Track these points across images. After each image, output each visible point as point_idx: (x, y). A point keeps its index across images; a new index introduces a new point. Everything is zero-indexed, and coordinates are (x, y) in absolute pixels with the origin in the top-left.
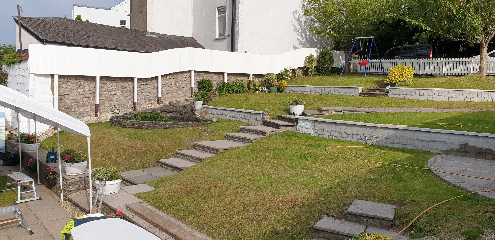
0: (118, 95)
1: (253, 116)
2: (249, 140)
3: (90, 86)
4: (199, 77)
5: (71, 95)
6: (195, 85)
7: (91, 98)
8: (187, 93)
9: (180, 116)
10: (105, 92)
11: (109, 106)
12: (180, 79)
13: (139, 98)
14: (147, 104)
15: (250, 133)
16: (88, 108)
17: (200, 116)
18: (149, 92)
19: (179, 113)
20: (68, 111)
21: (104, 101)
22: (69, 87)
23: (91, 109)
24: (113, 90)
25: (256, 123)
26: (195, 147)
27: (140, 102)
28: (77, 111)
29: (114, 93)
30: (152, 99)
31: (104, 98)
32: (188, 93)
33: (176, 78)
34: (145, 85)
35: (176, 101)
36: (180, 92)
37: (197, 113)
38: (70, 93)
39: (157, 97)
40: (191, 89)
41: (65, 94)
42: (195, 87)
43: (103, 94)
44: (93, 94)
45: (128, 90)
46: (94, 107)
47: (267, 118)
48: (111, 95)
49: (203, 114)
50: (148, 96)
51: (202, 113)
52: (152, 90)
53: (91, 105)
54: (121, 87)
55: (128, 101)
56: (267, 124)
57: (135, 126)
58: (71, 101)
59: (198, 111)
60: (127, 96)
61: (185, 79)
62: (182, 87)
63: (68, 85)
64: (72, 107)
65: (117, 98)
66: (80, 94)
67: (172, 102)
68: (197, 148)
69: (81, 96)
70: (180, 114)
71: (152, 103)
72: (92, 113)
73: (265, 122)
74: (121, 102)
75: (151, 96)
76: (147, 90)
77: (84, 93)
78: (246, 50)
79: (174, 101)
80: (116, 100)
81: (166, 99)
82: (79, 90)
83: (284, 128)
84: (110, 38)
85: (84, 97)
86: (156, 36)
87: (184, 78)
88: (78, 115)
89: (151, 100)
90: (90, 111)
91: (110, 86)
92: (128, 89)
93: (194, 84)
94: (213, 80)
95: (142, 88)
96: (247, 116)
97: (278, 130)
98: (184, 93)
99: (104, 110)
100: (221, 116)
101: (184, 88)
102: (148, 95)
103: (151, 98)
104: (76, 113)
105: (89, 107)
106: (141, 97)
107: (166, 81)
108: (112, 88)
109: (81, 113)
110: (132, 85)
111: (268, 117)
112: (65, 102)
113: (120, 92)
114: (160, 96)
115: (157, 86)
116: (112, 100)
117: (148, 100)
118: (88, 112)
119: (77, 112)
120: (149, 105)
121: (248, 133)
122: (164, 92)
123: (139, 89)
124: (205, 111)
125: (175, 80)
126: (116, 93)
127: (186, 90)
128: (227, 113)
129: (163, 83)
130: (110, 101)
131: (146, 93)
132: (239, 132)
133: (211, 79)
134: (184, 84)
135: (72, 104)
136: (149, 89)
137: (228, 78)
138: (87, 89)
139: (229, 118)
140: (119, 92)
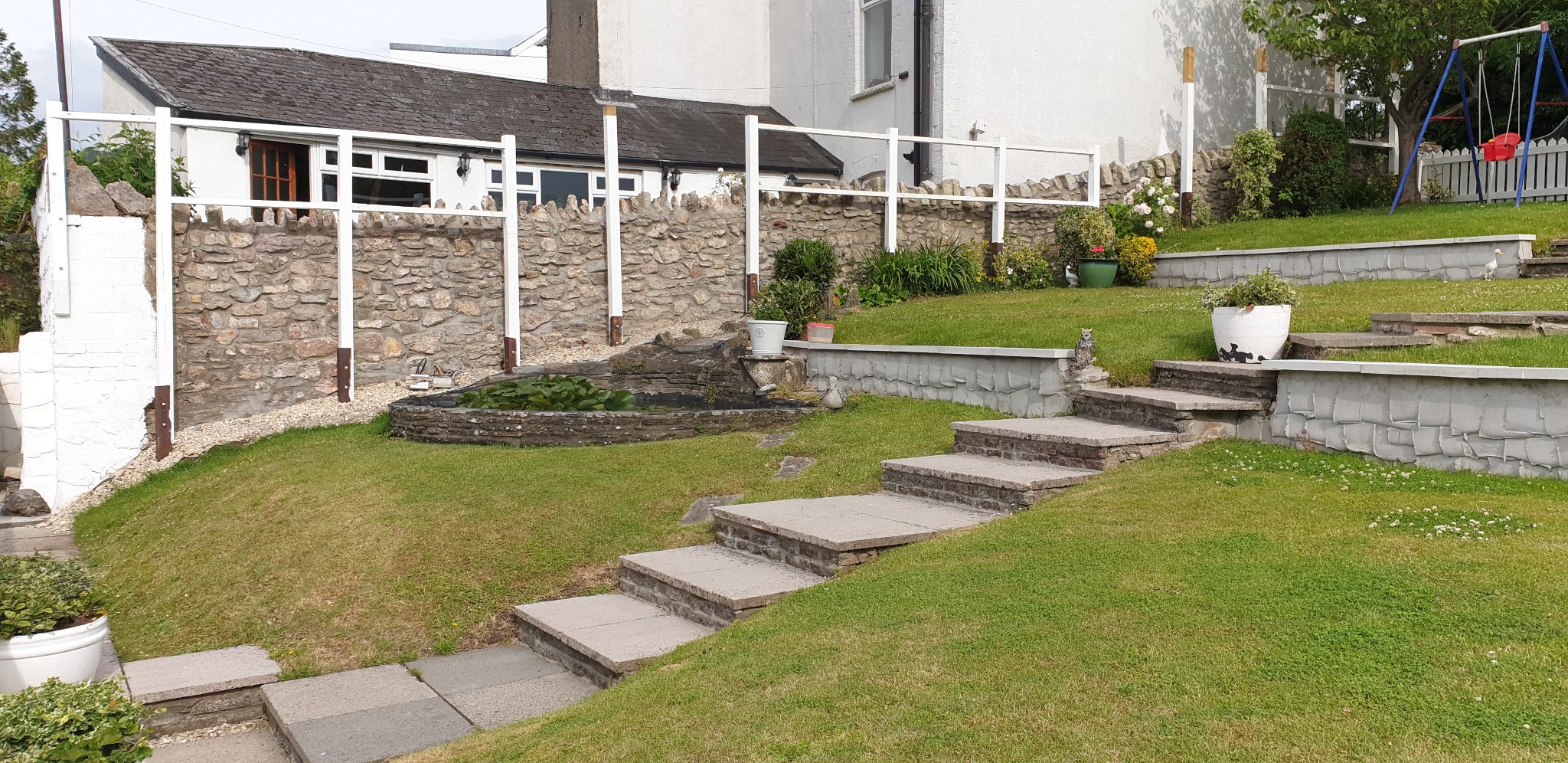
0: (440, 309)
1: (1015, 377)
2: (1006, 495)
3: (316, 270)
4: (781, 231)
5: (237, 309)
6: (764, 266)
7: (323, 323)
8: (733, 299)
9: (694, 392)
10: (381, 298)
11: (400, 357)
12: (703, 243)
13: (531, 322)
14: (564, 346)
15: (1008, 456)
16: (309, 363)
17: (774, 385)
18: (571, 296)
19: (692, 378)
20: (223, 379)
21: (380, 334)
22: (226, 275)
23: (322, 371)
24: (419, 287)
25: (1037, 408)
26: (721, 534)
27: (535, 338)
28: (261, 378)
29: (420, 300)
30: (585, 325)
31: (379, 323)
32: (737, 300)
33: (684, 235)
34: (555, 268)
35: (684, 331)
36: (701, 296)
37: (762, 374)
38: (231, 301)
39: (607, 316)
40: (749, 281)
41: (207, 305)
42: (763, 273)
43: (376, 304)
44: (331, 306)
45: (483, 287)
46: (332, 361)
47: (1093, 379)
48: (410, 311)
49: (789, 377)
50: (567, 314)
51: (783, 374)
52: (584, 288)
53: (322, 352)
54: (452, 275)
55: (483, 333)
56: (1096, 408)
57: (476, 433)
58: (233, 337)
59: (766, 365)
60: (477, 313)
61: (724, 243)
62: (710, 273)
63: (223, 267)
64: (240, 361)
65: (433, 322)
66: (275, 305)
67: (667, 334)
68: (729, 536)
69: (279, 312)
70: (696, 384)
71: (584, 343)
72: (328, 386)
73: (1087, 398)
74: (451, 340)
75: (581, 312)
76: (562, 287)
77: (290, 300)
78: (975, 125)
79: (677, 331)
80: (431, 330)
81: (646, 325)
82: (267, 289)
83: (1195, 427)
84: (454, 111)
85: (291, 320)
86: (633, 105)
87: (720, 236)
88: (266, 396)
89: (584, 328)
90: (320, 377)
91: (404, 272)
92: (483, 282)
93: (762, 261)
94: (840, 243)
95: (543, 280)
96: (986, 376)
97: (1165, 435)
98: (719, 301)
99: (382, 373)
100: (866, 385)
101: (719, 280)
102: (568, 307)
103: (580, 321)
104: (257, 387)
105: (315, 362)
106: (539, 319)
107: (642, 251)
108: (414, 279)
109: (280, 385)
110: (500, 267)
111: (1100, 373)
112: (208, 342)
113: (448, 298)
114: (616, 309)
115: (606, 271)
116: (412, 331)
117: (566, 331)
118: (311, 380)
119: (262, 383)
120: (574, 349)
121: (997, 454)
122: (638, 297)
123: (531, 284)
124: (798, 364)
125: (683, 247)
126: (431, 302)
127: (730, 285)
128: (891, 367)
129: (630, 259)
130: (404, 334)
131: (559, 302)
132: (949, 450)
133: (832, 240)
134: (718, 262)
135: (237, 351)
136: (574, 283)
137: (903, 237)
138: (302, 284)
139: (904, 390)
140: (443, 297)
